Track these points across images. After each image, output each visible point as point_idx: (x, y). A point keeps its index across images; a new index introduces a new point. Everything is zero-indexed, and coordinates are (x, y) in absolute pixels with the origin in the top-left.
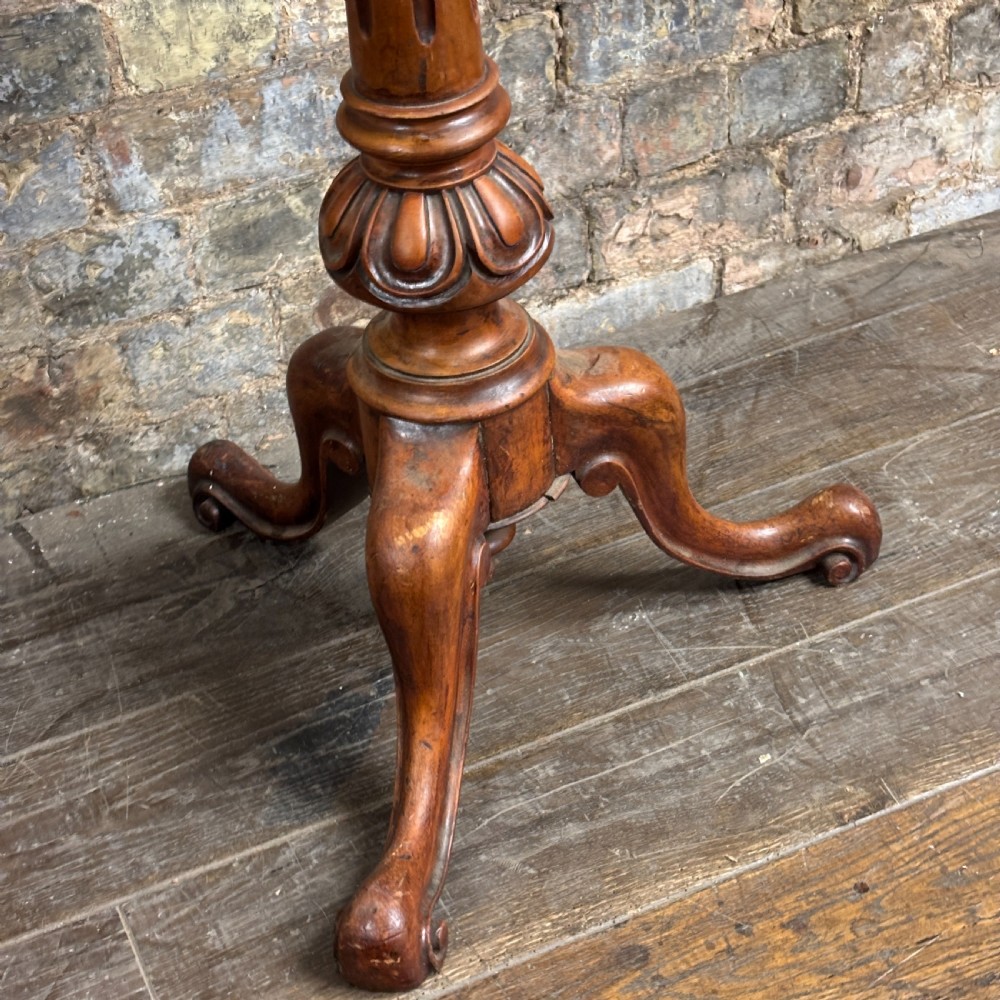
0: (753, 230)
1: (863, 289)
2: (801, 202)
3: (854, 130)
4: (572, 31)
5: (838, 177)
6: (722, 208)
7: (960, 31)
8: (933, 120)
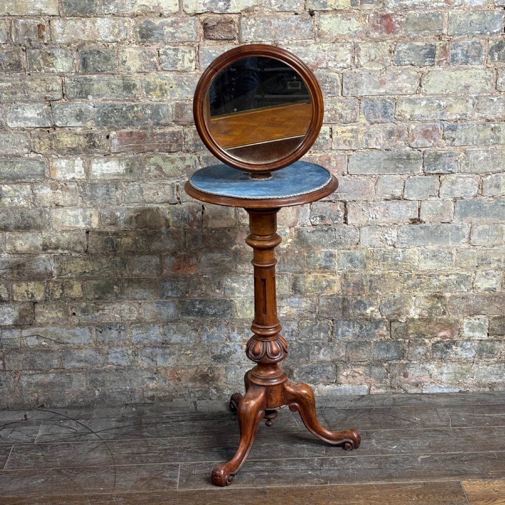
0: (379, 381)
1: (399, 400)
2: (392, 378)
3: (406, 364)
4: (335, 326)
5: (402, 374)
6: (371, 373)
7: (435, 347)
8: (428, 366)
